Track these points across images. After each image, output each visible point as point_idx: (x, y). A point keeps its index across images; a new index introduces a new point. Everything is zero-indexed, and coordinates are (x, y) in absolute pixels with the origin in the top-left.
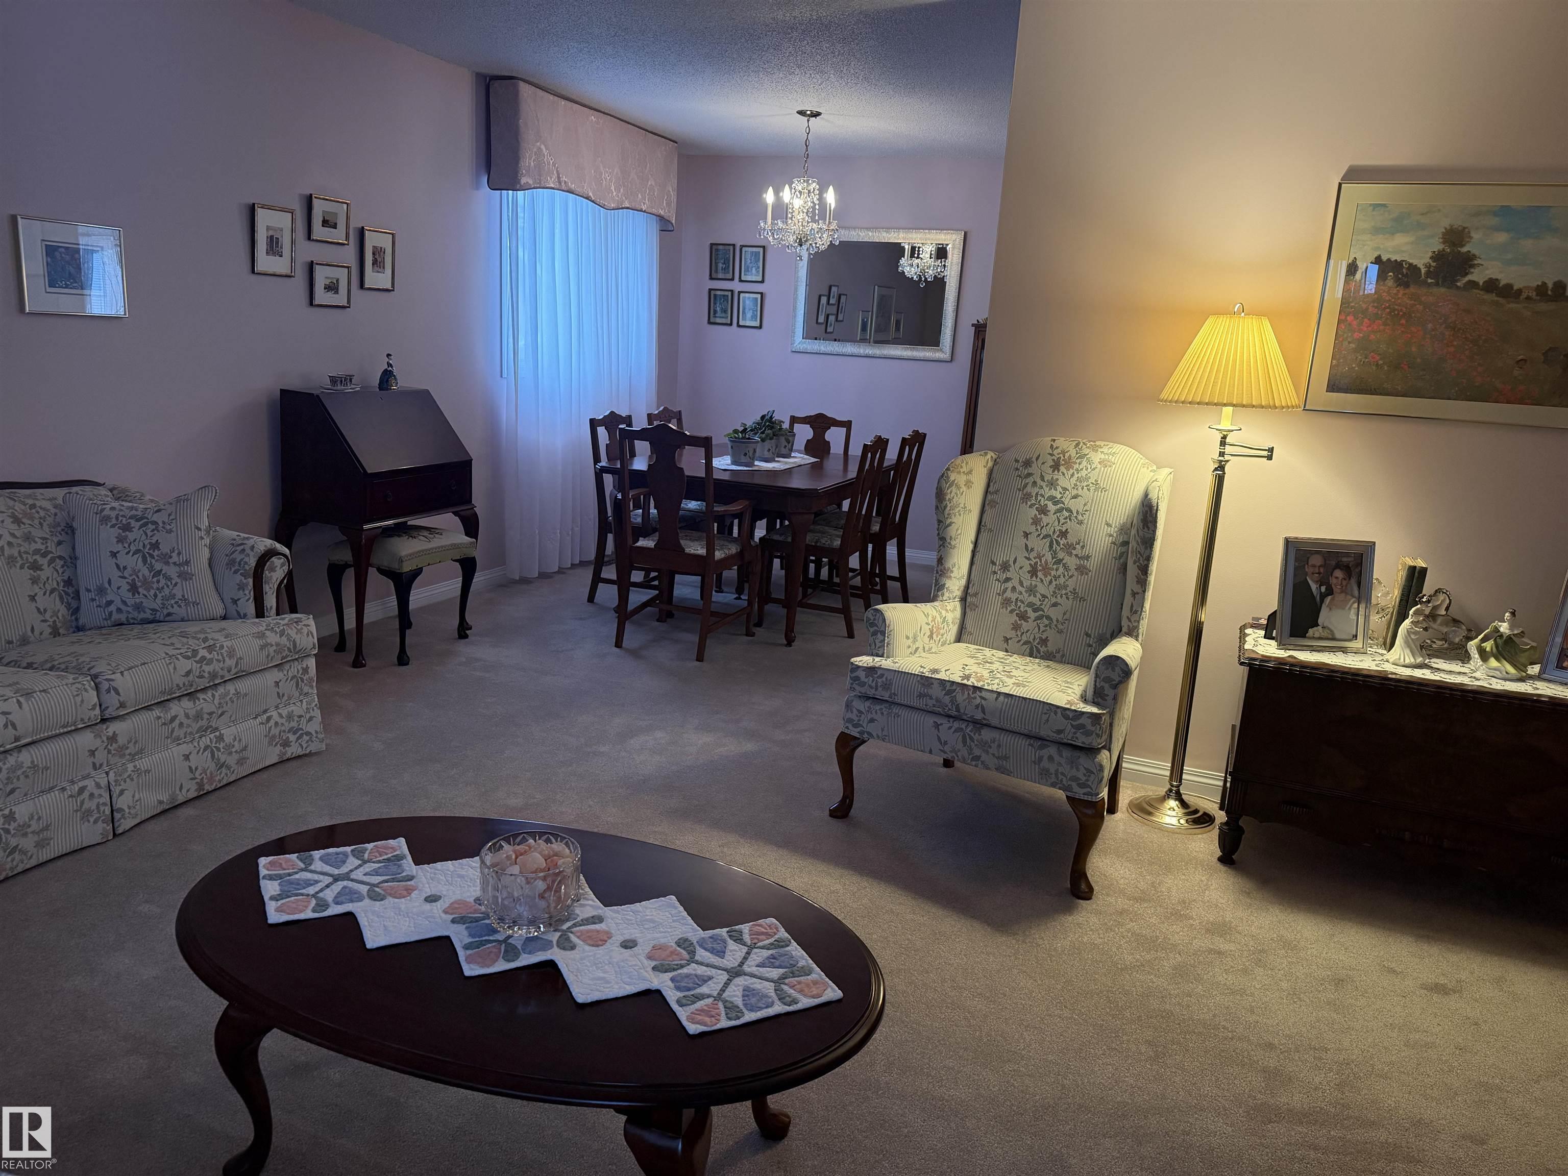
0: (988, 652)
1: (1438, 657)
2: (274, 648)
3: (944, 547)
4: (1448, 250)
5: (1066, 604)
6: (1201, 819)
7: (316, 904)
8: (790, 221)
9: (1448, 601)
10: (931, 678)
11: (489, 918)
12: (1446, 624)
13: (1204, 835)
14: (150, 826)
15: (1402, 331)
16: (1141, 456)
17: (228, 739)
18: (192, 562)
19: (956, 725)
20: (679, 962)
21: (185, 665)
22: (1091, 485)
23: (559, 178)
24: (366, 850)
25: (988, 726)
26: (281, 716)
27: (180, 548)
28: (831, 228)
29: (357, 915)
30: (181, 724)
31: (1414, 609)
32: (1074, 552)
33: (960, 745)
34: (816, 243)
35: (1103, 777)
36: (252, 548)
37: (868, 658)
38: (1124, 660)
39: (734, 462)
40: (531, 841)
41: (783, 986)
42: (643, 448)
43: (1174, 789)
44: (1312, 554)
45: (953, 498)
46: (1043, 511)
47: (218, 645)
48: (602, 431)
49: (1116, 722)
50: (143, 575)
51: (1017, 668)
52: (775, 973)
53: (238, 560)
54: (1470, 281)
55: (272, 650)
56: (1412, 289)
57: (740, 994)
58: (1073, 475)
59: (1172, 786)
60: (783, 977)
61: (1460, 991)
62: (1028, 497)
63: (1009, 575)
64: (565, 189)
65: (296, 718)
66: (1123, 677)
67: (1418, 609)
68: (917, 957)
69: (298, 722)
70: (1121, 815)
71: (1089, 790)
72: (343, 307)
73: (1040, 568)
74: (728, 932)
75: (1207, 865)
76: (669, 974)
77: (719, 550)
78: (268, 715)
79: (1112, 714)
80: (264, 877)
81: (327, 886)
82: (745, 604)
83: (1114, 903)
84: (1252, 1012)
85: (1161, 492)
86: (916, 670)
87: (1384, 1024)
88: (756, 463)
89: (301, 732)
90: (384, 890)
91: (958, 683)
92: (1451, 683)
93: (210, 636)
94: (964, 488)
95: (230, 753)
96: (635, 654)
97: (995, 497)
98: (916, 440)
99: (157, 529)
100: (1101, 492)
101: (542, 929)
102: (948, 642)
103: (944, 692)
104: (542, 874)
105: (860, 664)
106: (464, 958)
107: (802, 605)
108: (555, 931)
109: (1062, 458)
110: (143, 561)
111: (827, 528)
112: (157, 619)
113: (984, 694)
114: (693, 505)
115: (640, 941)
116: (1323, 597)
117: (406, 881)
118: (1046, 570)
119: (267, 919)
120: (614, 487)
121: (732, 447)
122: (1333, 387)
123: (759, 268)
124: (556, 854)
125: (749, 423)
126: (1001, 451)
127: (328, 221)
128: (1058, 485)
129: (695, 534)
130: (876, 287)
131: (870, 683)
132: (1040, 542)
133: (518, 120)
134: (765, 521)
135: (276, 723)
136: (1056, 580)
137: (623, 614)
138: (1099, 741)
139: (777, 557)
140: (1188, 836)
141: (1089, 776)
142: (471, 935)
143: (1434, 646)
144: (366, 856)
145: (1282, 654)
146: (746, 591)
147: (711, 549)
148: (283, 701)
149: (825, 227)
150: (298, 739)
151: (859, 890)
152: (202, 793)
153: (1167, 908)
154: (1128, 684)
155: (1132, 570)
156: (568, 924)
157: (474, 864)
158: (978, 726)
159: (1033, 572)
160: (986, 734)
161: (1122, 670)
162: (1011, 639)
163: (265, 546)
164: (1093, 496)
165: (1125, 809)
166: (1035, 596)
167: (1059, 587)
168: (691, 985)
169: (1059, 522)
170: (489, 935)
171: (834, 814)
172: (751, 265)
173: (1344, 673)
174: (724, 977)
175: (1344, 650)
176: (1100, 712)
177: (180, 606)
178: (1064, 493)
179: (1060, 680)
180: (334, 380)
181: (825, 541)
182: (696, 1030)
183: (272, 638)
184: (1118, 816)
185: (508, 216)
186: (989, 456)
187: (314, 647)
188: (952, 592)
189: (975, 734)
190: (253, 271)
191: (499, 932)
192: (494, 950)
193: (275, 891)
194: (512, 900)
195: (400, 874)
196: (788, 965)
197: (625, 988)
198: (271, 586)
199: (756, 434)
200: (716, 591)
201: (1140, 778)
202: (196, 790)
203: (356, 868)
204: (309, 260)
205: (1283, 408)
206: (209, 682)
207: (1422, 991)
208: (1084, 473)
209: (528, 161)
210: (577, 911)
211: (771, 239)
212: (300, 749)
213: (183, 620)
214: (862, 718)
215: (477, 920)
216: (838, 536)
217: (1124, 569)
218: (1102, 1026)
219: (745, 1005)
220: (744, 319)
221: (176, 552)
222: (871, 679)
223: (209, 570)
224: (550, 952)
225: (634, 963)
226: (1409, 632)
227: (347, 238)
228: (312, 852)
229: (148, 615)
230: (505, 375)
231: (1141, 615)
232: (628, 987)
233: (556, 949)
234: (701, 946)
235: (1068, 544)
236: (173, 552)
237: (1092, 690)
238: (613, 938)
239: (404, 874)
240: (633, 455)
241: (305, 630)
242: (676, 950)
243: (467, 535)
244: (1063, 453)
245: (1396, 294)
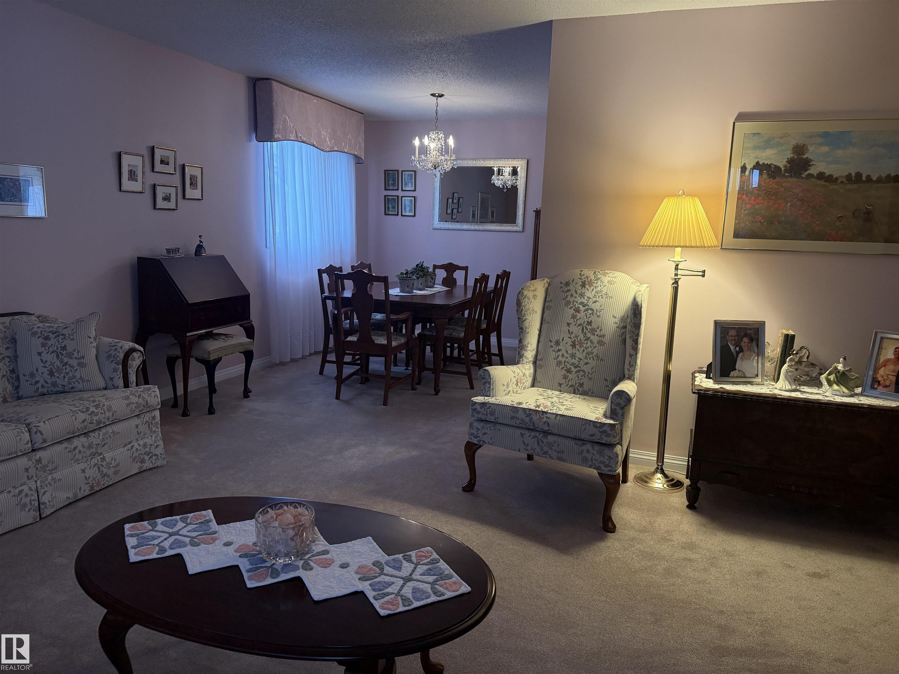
0: (550, 392)
1: (804, 385)
2: (135, 405)
3: (522, 333)
4: (796, 157)
5: (593, 363)
6: (675, 484)
7: (159, 550)
8: (429, 156)
9: (808, 353)
10: (518, 407)
11: (262, 554)
12: (808, 366)
13: (678, 493)
14: (62, 512)
15: (773, 203)
16: (631, 278)
17: (108, 460)
18: (86, 356)
19: (533, 434)
20: (374, 575)
21: (81, 416)
22: (604, 295)
23: (296, 134)
24: (189, 517)
25: (552, 434)
26: (139, 445)
27: (79, 349)
28: (452, 158)
29: (183, 555)
30: (80, 452)
31: (789, 358)
32: (596, 333)
33: (536, 446)
34: (444, 167)
35: (618, 461)
36: (121, 347)
37: (481, 397)
38: (627, 393)
39: (401, 291)
40: (285, 508)
41: (435, 586)
42: (349, 284)
43: (660, 467)
44: (730, 329)
45: (526, 305)
46: (578, 310)
47: (101, 404)
48: (325, 276)
49: (624, 429)
50: (57, 365)
51: (567, 400)
52: (431, 579)
53: (113, 355)
54: (809, 174)
55: (133, 406)
56: (778, 179)
57: (410, 591)
58: (593, 290)
59: (658, 465)
60: (436, 581)
61: (828, 576)
62: (568, 303)
63: (560, 347)
64: (301, 141)
65: (149, 446)
66: (627, 403)
67: (791, 358)
68: (516, 570)
69: (149, 448)
70: (630, 484)
71: (611, 468)
72: (174, 210)
73: (577, 343)
74: (403, 556)
75: (681, 510)
76: (368, 582)
77: (394, 341)
78: (132, 444)
79: (622, 424)
80: (128, 536)
81: (165, 539)
82: (411, 372)
83: (628, 534)
84: (710, 593)
85: (643, 297)
86: (509, 403)
87: (786, 597)
88: (414, 291)
89: (151, 454)
90: (199, 540)
91: (533, 410)
92: (812, 399)
93: (96, 399)
94: (532, 299)
95: (110, 468)
96: (347, 402)
97: (550, 304)
98: (505, 276)
99: (65, 338)
100: (610, 299)
101: (293, 559)
102: (527, 387)
103: (525, 415)
104: (291, 526)
105: (477, 401)
106: (247, 578)
107: (444, 371)
108: (301, 560)
109: (587, 280)
110: (57, 357)
111: (456, 327)
112: (66, 390)
113: (548, 415)
114: (378, 316)
115: (351, 564)
116: (738, 353)
117: (213, 534)
118: (581, 344)
119: (129, 559)
120: (333, 307)
121: (400, 283)
122: (736, 235)
123: (412, 183)
124: (300, 514)
125: (410, 269)
126: (552, 278)
127: (163, 161)
128: (585, 296)
129: (380, 333)
130: (480, 193)
131: (483, 412)
132: (576, 328)
133: (272, 102)
134: (420, 324)
135: (137, 449)
136: (586, 350)
137: (340, 380)
138: (615, 440)
139: (428, 345)
140: (669, 494)
141: (610, 460)
142: (251, 564)
143: (802, 379)
144: (189, 521)
145: (717, 386)
146: (411, 365)
147: (389, 341)
148: (141, 436)
149: (449, 158)
150: (150, 458)
151: (481, 533)
152: (93, 492)
153: (659, 536)
154: (630, 407)
155: (629, 342)
156: (308, 556)
157: (252, 523)
158: (546, 434)
159: (574, 345)
160: (551, 438)
161: (626, 398)
162: (563, 384)
163: (129, 346)
164: (605, 300)
165: (632, 480)
166: (575, 359)
167: (588, 353)
168: (381, 588)
169: (587, 317)
170: (262, 564)
171: (465, 489)
172: (408, 182)
173: (753, 396)
174: (401, 582)
175: (751, 383)
176: (615, 423)
177: (79, 383)
178: (589, 300)
179: (591, 406)
180: (168, 251)
181: (455, 334)
182: (385, 613)
183: (134, 399)
184: (628, 484)
185: (268, 156)
186: (545, 281)
187: (158, 404)
188: (527, 358)
189: (544, 439)
190: (120, 190)
191: (267, 561)
192: (265, 572)
193: (134, 543)
194: (274, 541)
195: (208, 530)
196: (439, 574)
197: (342, 591)
198: (133, 369)
199: (413, 275)
200: (394, 366)
201: (640, 462)
202: (89, 491)
203: (183, 528)
204: (153, 183)
205: (709, 247)
206: (96, 426)
207: (807, 577)
208: (599, 289)
209: (278, 125)
210: (314, 548)
211: (418, 165)
212: (151, 464)
213: (80, 391)
214: (479, 432)
215: (254, 555)
216: (462, 331)
217: (624, 341)
218: (624, 605)
219: (414, 598)
220: (405, 212)
221: (77, 351)
222: (483, 409)
223: (96, 362)
224: (298, 572)
225: (347, 576)
226: (787, 371)
227: (175, 170)
228: (156, 520)
229: (60, 389)
230: (268, 246)
231: (635, 367)
232: (344, 590)
233: (301, 570)
234: (387, 565)
235: (592, 329)
236: (75, 351)
237: (610, 410)
238: (335, 563)
239: (211, 530)
240: (343, 289)
241: (153, 394)
242: (372, 568)
243: (248, 337)
244: (587, 277)
245: (769, 183)
